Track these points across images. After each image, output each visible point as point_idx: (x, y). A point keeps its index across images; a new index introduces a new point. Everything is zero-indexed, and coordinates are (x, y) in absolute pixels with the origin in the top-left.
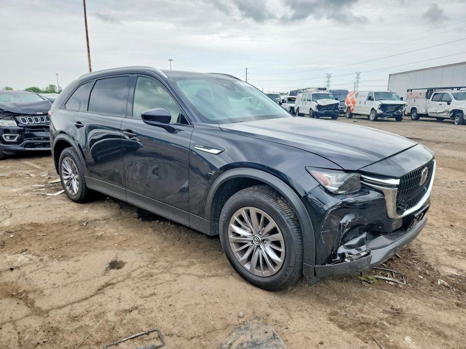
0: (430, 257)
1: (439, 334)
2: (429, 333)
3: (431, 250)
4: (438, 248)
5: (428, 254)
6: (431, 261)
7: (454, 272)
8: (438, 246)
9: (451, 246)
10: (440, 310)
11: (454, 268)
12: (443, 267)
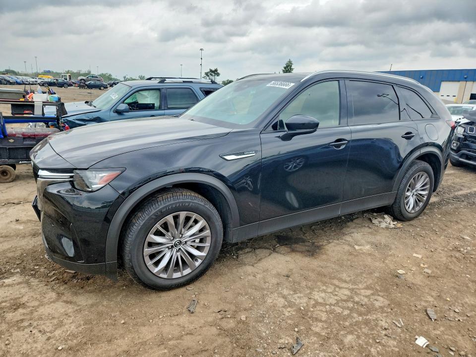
0: (38, 285)
1: (6, 237)
2: (12, 234)
3: (43, 294)
4: (36, 303)
5: (42, 287)
6: (34, 282)
7: (6, 281)
8: (38, 307)
9: (22, 317)
10: (9, 249)
11: (9, 285)
12: (20, 280)
